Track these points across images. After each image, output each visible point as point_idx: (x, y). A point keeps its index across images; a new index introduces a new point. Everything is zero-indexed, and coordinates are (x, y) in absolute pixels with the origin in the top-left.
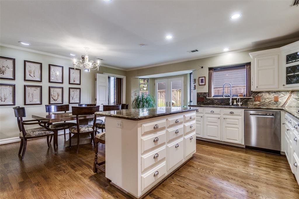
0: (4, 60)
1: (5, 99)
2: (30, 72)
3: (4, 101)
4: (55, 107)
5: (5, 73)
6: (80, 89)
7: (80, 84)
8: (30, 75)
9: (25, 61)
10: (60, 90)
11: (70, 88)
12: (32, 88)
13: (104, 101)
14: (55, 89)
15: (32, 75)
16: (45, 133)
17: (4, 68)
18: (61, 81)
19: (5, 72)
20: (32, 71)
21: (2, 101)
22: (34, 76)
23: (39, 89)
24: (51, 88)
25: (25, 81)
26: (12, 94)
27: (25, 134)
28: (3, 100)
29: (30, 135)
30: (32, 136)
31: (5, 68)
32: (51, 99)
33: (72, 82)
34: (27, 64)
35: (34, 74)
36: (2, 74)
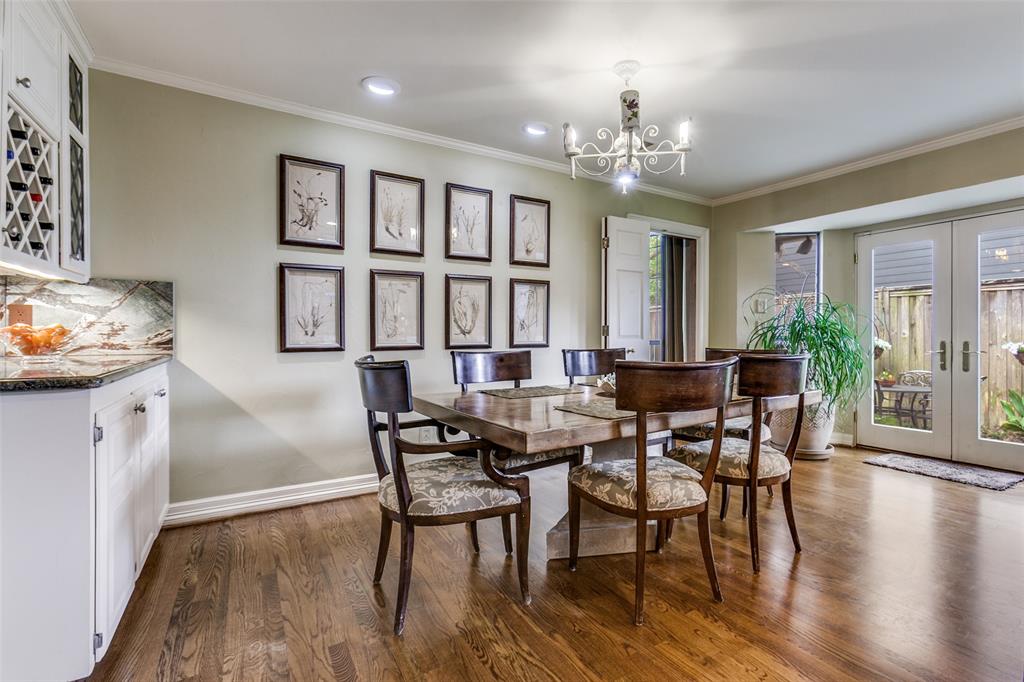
0: (312, 170)
1: (315, 325)
2: (388, 219)
3: (313, 335)
4: (485, 358)
5: (314, 224)
6: (547, 283)
7: (547, 265)
8: (387, 229)
9: (374, 174)
10: (482, 288)
11: (513, 282)
12: (394, 282)
13: (637, 336)
14: (467, 287)
15: (394, 229)
16: (486, 497)
17: (312, 204)
18: (482, 252)
19: (315, 219)
20: (395, 213)
21: (307, 334)
22: (400, 234)
23: (414, 284)
24: (451, 281)
25: (374, 254)
26: (334, 305)
27: (407, 500)
28: (310, 329)
29: (424, 506)
30: (434, 513)
31: (317, 204)
32: (454, 329)
33: (520, 256)
34: (380, 183)
35: (400, 225)
36: (308, 227)
